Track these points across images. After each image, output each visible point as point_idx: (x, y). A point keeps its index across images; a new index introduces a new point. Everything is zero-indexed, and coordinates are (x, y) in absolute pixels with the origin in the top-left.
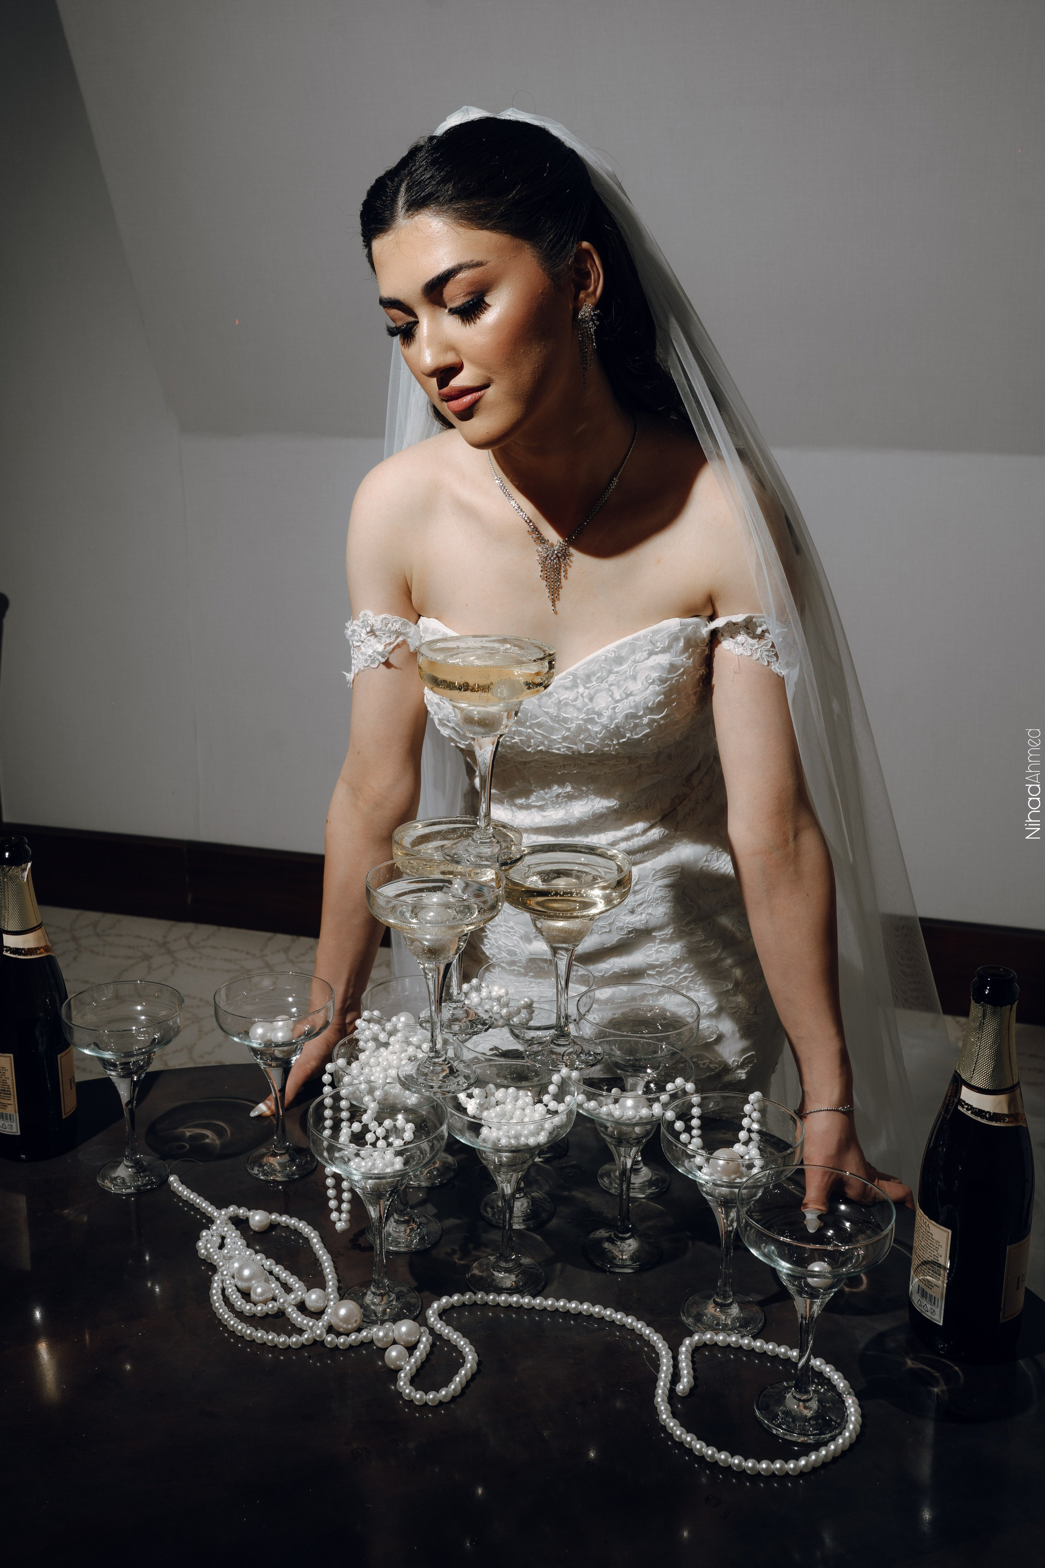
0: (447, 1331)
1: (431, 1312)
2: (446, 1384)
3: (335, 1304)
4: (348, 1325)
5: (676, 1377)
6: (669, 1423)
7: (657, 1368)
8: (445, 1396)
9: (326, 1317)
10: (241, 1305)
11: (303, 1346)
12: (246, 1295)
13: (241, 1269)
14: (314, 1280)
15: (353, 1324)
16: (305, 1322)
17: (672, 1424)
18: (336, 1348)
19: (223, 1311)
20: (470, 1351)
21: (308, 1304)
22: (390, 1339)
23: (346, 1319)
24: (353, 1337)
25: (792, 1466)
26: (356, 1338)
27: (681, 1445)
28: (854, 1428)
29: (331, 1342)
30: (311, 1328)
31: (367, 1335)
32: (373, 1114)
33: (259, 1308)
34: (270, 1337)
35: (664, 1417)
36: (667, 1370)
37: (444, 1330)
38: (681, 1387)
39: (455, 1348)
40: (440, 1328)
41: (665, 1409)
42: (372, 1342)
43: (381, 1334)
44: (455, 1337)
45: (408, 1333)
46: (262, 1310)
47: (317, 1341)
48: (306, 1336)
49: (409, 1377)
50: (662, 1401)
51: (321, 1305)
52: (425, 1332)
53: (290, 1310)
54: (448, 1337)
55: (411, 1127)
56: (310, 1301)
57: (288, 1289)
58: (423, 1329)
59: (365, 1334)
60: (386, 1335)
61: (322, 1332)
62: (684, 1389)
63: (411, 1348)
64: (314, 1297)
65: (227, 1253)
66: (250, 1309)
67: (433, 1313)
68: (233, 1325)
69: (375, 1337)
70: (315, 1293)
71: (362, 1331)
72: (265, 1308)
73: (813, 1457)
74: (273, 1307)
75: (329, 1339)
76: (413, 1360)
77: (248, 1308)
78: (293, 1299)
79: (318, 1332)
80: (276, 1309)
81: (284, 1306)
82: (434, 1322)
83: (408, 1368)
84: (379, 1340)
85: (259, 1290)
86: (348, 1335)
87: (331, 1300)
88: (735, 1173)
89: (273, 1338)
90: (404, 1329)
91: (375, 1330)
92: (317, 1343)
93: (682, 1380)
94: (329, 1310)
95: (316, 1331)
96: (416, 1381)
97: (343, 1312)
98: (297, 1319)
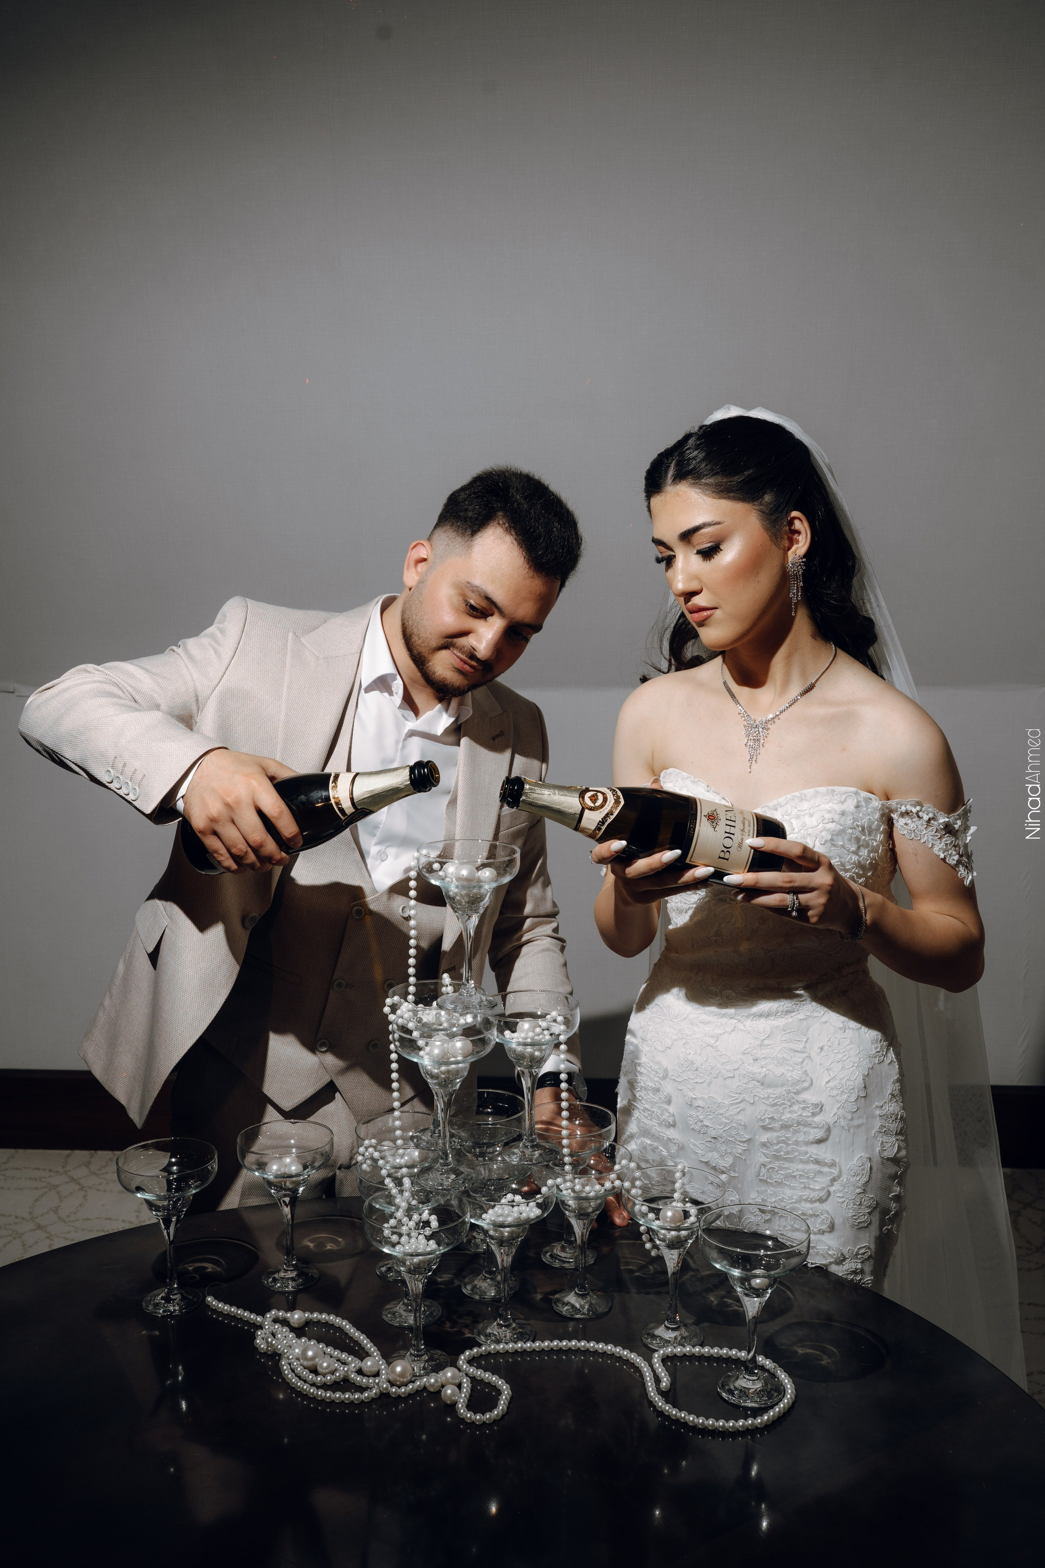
0: (479, 1373)
1: (461, 1362)
2: (495, 1406)
3: (385, 1367)
4: (404, 1378)
5: (657, 1380)
6: (665, 1408)
7: (642, 1376)
8: (498, 1414)
9: (383, 1377)
10: (312, 1378)
11: (373, 1399)
12: (314, 1371)
13: (304, 1352)
14: (362, 1354)
15: (407, 1377)
16: (371, 1381)
17: (667, 1408)
18: (399, 1396)
19: (301, 1384)
20: (502, 1383)
21: (365, 1369)
22: (439, 1384)
23: (402, 1375)
24: (411, 1387)
25: (759, 1421)
26: (413, 1387)
27: (677, 1422)
28: (792, 1392)
29: (395, 1392)
30: (378, 1384)
31: (420, 1384)
32: (403, 1212)
33: (329, 1378)
34: (347, 1396)
35: (660, 1404)
36: (649, 1374)
37: (477, 1373)
38: (664, 1384)
39: (489, 1384)
40: (473, 1372)
41: (659, 1399)
42: (425, 1388)
43: (432, 1381)
44: (487, 1376)
45: (453, 1377)
46: (330, 1379)
47: (384, 1393)
48: (374, 1391)
49: (465, 1406)
50: (654, 1395)
51: (375, 1369)
52: (463, 1375)
53: (353, 1376)
54: (480, 1377)
55: (434, 1219)
56: (367, 1368)
57: (344, 1363)
58: (461, 1374)
59: (418, 1383)
60: (436, 1381)
61: (387, 1385)
62: (666, 1385)
63: (459, 1386)
64: (369, 1363)
65: (286, 1343)
66: (321, 1380)
67: (463, 1363)
68: (313, 1392)
69: (427, 1384)
70: (369, 1360)
71: (416, 1382)
72: (333, 1377)
73: (772, 1413)
74: (339, 1376)
75: (394, 1390)
76: (463, 1395)
77: (319, 1379)
78: (354, 1367)
79: (385, 1386)
80: (342, 1376)
81: (348, 1373)
82: (466, 1368)
83: (462, 1401)
84: (432, 1385)
85: (325, 1364)
86: (406, 1386)
87: (382, 1365)
88: (680, 1222)
89: (349, 1396)
90: (449, 1374)
91: (425, 1380)
92: (384, 1396)
93: (662, 1380)
94: (384, 1372)
95: (382, 1386)
96: (471, 1406)
97: (399, 1369)
98: (362, 1381)
